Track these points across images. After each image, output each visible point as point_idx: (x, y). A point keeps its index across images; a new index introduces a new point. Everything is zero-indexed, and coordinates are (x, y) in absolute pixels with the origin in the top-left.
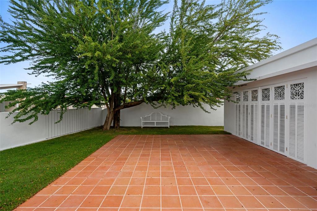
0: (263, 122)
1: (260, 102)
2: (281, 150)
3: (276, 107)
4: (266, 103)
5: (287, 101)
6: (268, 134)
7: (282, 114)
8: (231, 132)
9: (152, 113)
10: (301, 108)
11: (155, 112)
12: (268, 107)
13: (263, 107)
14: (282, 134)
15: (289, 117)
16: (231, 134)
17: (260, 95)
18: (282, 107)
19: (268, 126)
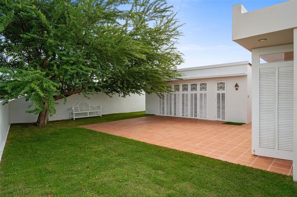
0: (183, 103)
1: (181, 92)
2: (195, 117)
3: (192, 95)
4: (185, 92)
5: (198, 92)
6: (187, 110)
7: (196, 98)
8: (155, 114)
9: (79, 104)
10: (205, 95)
11: (83, 102)
12: (187, 95)
13: (183, 95)
14: (196, 108)
15: (199, 99)
16: (155, 115)
17: (181, 88)
18: (196, 95)
19: (187, 105)
